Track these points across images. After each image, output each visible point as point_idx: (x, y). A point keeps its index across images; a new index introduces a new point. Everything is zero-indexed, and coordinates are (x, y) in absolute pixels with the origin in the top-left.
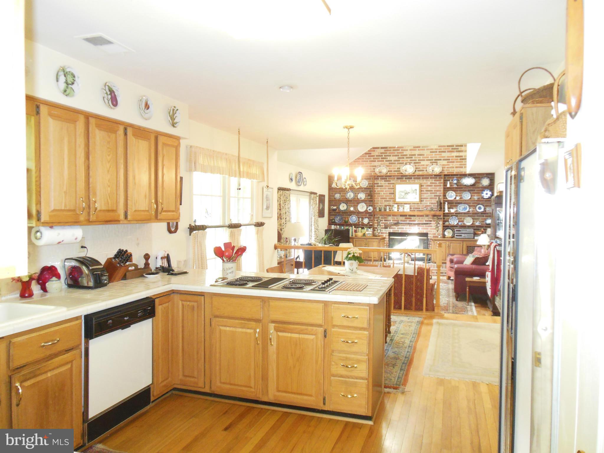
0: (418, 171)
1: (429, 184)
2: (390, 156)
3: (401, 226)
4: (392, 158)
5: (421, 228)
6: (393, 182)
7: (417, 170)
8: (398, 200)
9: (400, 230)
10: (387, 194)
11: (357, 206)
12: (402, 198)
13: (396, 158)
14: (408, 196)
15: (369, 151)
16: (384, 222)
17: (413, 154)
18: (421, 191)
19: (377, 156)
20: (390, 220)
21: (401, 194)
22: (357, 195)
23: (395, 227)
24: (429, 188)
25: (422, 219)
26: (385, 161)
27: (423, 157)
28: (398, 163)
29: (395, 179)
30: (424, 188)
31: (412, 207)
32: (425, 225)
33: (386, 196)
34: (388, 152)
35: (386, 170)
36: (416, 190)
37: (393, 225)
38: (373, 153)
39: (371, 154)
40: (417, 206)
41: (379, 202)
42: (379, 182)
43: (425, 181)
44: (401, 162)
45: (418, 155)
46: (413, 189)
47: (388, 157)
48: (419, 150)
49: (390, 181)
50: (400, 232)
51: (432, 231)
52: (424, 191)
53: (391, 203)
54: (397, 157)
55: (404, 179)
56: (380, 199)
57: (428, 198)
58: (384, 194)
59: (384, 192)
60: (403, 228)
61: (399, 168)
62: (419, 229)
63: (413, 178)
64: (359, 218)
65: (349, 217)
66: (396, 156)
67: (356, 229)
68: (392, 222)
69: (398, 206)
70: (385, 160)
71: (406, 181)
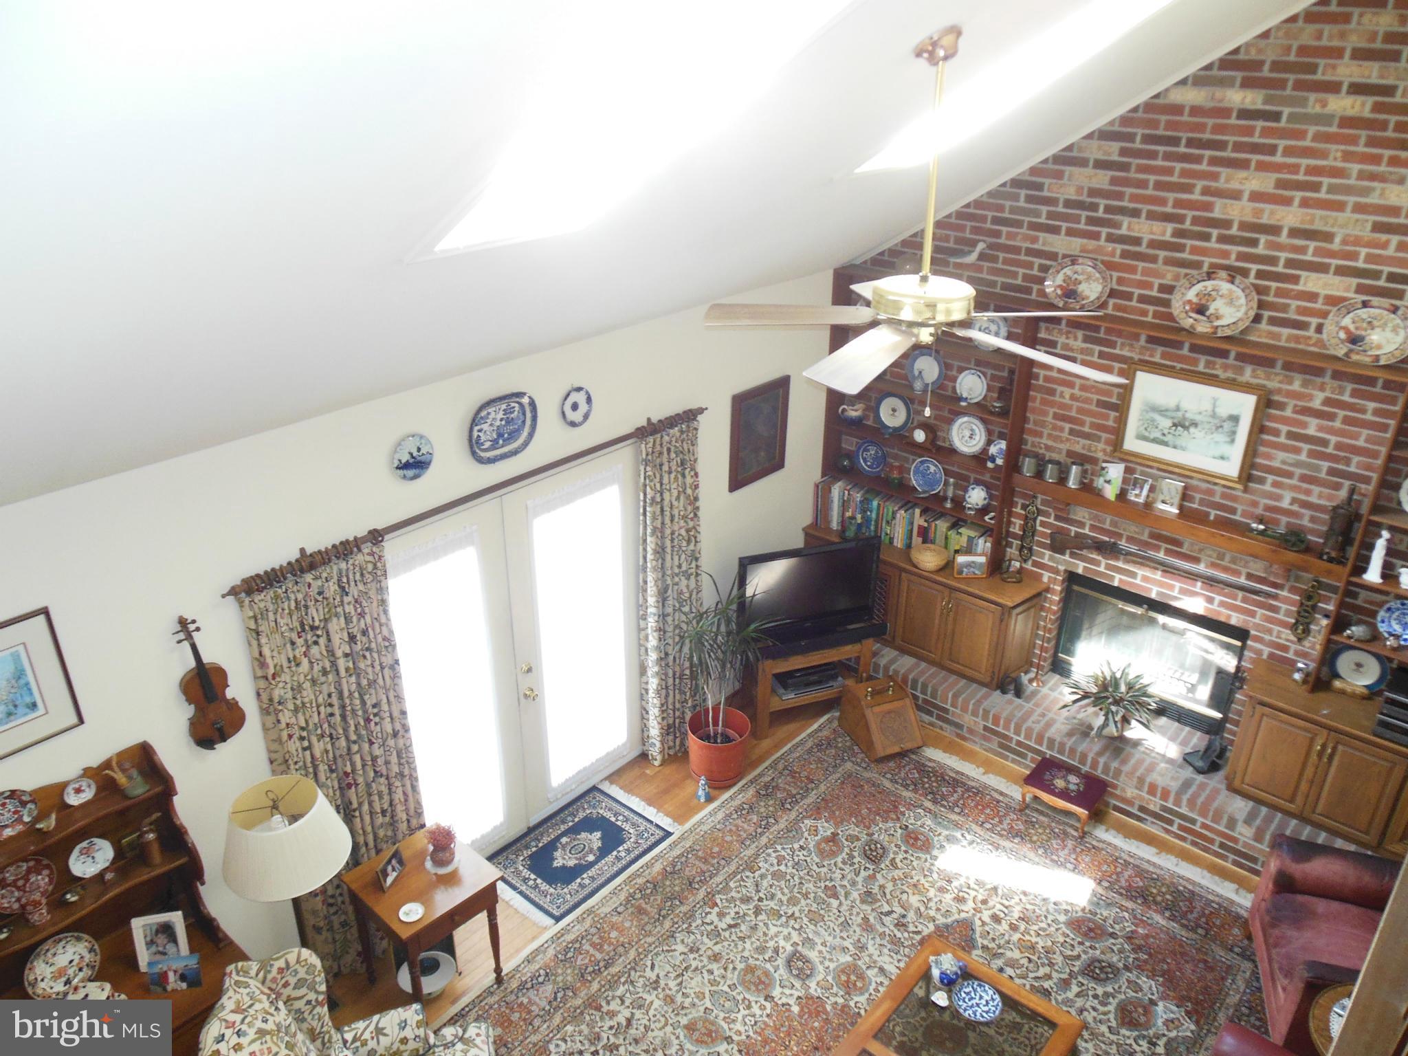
0: (1273, 321)
1: (1317, 404)
2: (1135, 213)
3: (1128, 562)
4: (1146, 230)
5: (1218, 598)
6: (1126, 353)
7: (1266, 314)
8: (1131, 443)
9: (1118, 576)
10: (1087, 401)
11: (950, 422)
12: (1155, 441)
13: (1166, 231)
14: (1184, 438)
15: (1033, 171)
16: (1051, 520)
17: (1265, 220)
18: (1258, 429)
19: (1068, 203)
20: (1081, 524)
21: (1153, 420)
22: (954, 373)
23: (1099, 558)
24: (1313, 427)
25: (1233, 561)
26: (1103, 236)
27: (1317, 252)
28: (1169, 262)
29: (1136, 337)
30: (1285, 421)
31: (1198, 496)
32: (1240, 594)
33: (1080, 411)
34: (1129, 191)
35: (1099, 288)
36: (1235, 419)
37: (1088, 548)
38: (1051, 188)
39: (1039, 187)
40: (1224, 496)
41: (1046, 432)
42: (1062, 340)
43: (1296, 386)
44: (1185, 255)
45: (1294, 233)
46: (1218, 410)
47: (1126, 221)
48: (1305, 203)
49: (1112, 345)
50: (1116, 584)
51: (1270, 631)
52: (1276, 433)
53: (1099, 449)
54: (1170, 227)
55: (1185, 351)
56: (1050, 419)
57: (1289, 475)
58: (1073, 397)
59: (1076, 391)
60: (1133, 575)
61: (1169, 289)
62: (1210, 600)
63: (1233, 355)
64: (947, 473)
65: (911, 457)
66: (1167, 218)
67: (926, 525)
68: (1086, 531)
69: (1128, 470)
70: (1104, 231)
71: (1195, 362)
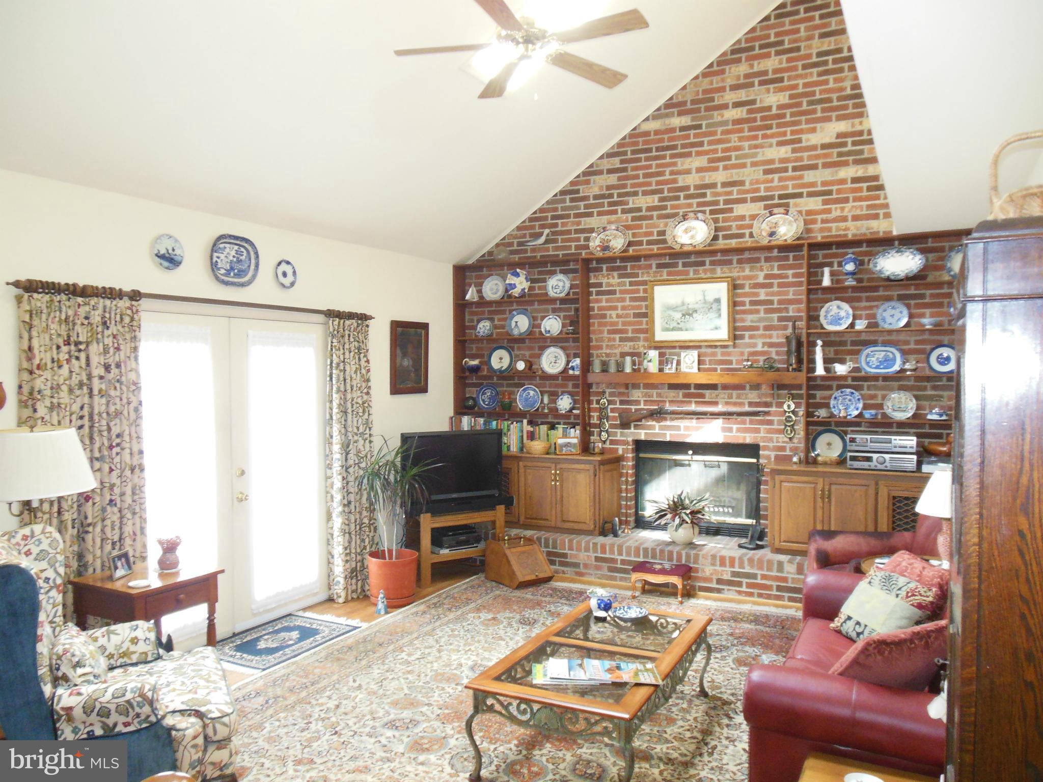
0: (726, 237)
1: (761, 280)
2: (635, 194)
3: (672, 419)
4: (643, 202)
5: (735, 427)
6: (645, 278)
7: (721, 234)
8: (660, 335)
9: (668, 433)
10: (627, 316)
11: (539, 356)
12: (673, 329)
13: (654, 200)
14: (691, 322)
15: (572, 183)
16: (618, 406)
17: (707, 181)
18: (734, 304)
19: (596, 197)
20: (637, 402)
21: (670, 316)
22: (539, 321)
23: (654, 423)
24: (762, 295)
25: (738, 397)
26: (619, 211)
27: (739, 192)
28: (660, 217)
29: (650, 266)
30: (746, 295)
31: (707, 359)
32: (748, 418)
33: (624, 324)
34: (629, 182)
35: (623, 241)
36: (718, 301)
37: (645, 417)
38: (584, 191)
39: (578, 191)
40: (723, 354)
41: (604, 344)
42: (605, 281)
43: (747, 272)
44: (668, 211)
45: (724, 185)
46: (707, 298)
47: (631, 199)
48: (726, 168)
49: (637, 275)
50: (668, 439)
51: (771, 440)
52: (743, 304)
53: (640, 346)
54: (656, 197)
55: (680, 268)
56: (605, 335)
57: (757, 328)
58: (618, 316)
59: (620, 312)
60: (678, 428)
61: (662, 233)
62: (729, 430)
63: (707, 263)
64: (542, 393)
65: (516, 390)
66: (653, 192)
67: (532, 429)
68: (642, 406)
69: (661, 355)
70: (619, 208)
71: (687, 273)
